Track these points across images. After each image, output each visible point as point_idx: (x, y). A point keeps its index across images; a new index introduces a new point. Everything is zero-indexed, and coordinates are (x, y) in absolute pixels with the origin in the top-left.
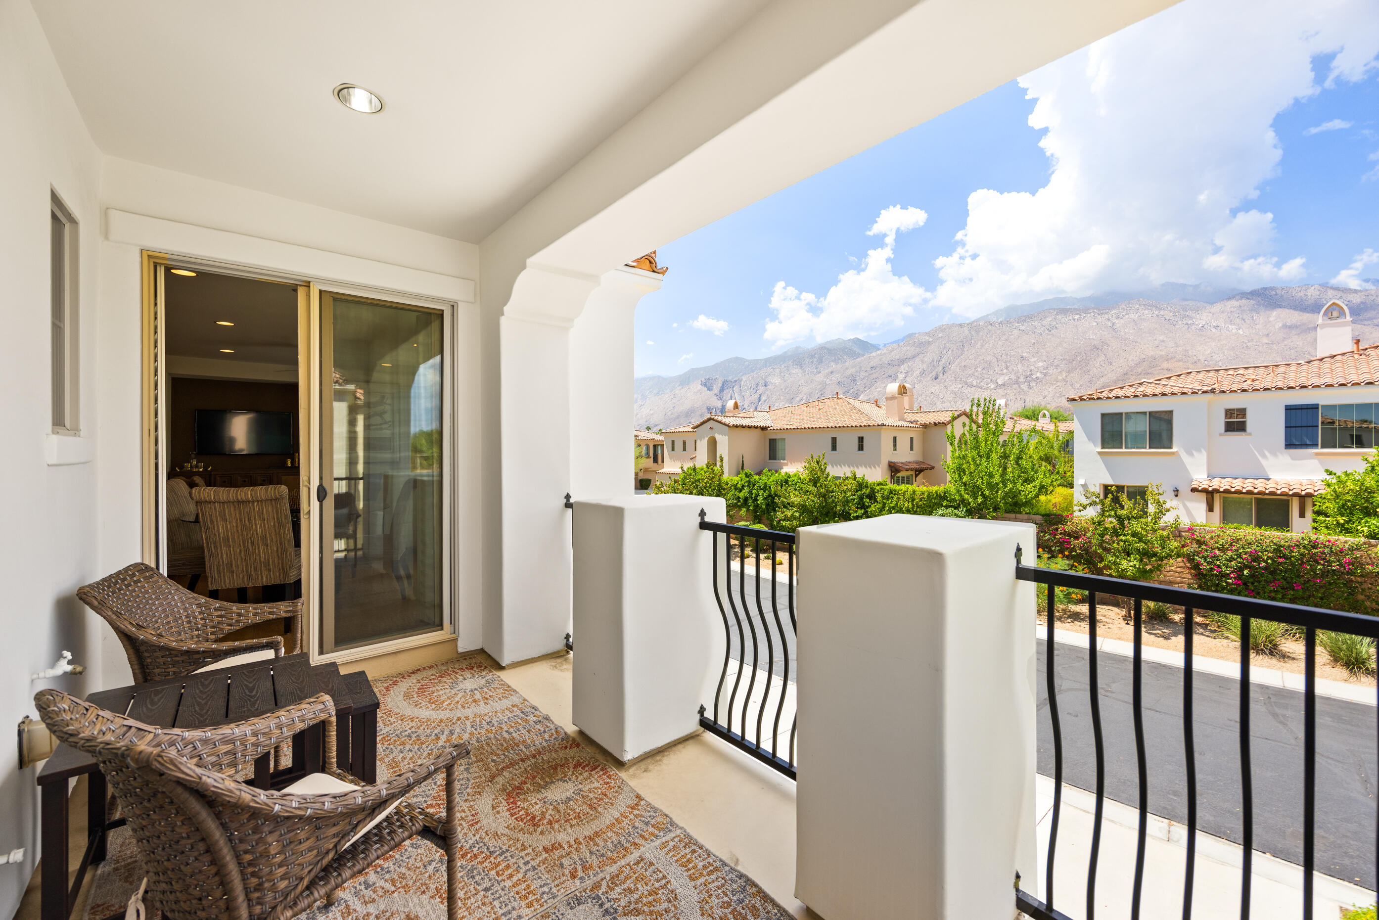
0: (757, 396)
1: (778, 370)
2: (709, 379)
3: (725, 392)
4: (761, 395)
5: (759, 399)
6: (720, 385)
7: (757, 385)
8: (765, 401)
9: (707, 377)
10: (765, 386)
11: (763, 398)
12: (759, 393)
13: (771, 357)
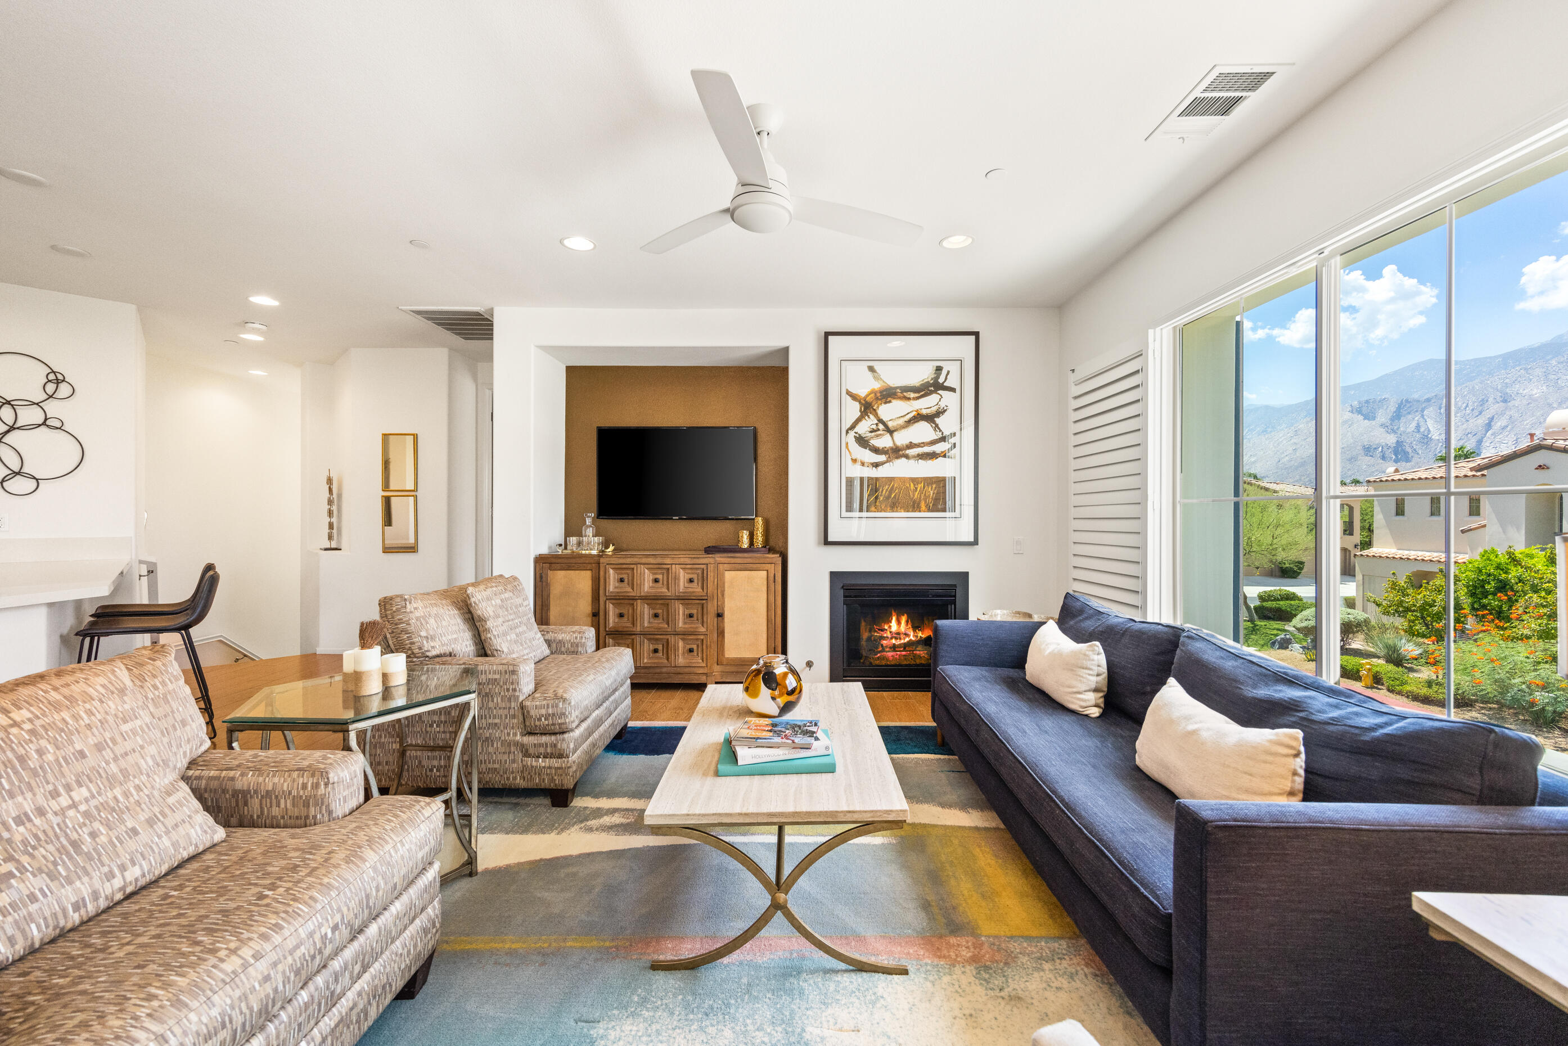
0: (1482, 421)
1: (1539, 372)
2: (1367, 402)
3: (1403, 420)
4: (1492, 419)
5: (1489, 426)
6: (1393, 409)
7: (1483, 402)
8: (1504, 428)
9: (1365, 398)
10: (1505, 401)
11: (1497, 425)
12: (1487, 415)
13: (1520, 350)
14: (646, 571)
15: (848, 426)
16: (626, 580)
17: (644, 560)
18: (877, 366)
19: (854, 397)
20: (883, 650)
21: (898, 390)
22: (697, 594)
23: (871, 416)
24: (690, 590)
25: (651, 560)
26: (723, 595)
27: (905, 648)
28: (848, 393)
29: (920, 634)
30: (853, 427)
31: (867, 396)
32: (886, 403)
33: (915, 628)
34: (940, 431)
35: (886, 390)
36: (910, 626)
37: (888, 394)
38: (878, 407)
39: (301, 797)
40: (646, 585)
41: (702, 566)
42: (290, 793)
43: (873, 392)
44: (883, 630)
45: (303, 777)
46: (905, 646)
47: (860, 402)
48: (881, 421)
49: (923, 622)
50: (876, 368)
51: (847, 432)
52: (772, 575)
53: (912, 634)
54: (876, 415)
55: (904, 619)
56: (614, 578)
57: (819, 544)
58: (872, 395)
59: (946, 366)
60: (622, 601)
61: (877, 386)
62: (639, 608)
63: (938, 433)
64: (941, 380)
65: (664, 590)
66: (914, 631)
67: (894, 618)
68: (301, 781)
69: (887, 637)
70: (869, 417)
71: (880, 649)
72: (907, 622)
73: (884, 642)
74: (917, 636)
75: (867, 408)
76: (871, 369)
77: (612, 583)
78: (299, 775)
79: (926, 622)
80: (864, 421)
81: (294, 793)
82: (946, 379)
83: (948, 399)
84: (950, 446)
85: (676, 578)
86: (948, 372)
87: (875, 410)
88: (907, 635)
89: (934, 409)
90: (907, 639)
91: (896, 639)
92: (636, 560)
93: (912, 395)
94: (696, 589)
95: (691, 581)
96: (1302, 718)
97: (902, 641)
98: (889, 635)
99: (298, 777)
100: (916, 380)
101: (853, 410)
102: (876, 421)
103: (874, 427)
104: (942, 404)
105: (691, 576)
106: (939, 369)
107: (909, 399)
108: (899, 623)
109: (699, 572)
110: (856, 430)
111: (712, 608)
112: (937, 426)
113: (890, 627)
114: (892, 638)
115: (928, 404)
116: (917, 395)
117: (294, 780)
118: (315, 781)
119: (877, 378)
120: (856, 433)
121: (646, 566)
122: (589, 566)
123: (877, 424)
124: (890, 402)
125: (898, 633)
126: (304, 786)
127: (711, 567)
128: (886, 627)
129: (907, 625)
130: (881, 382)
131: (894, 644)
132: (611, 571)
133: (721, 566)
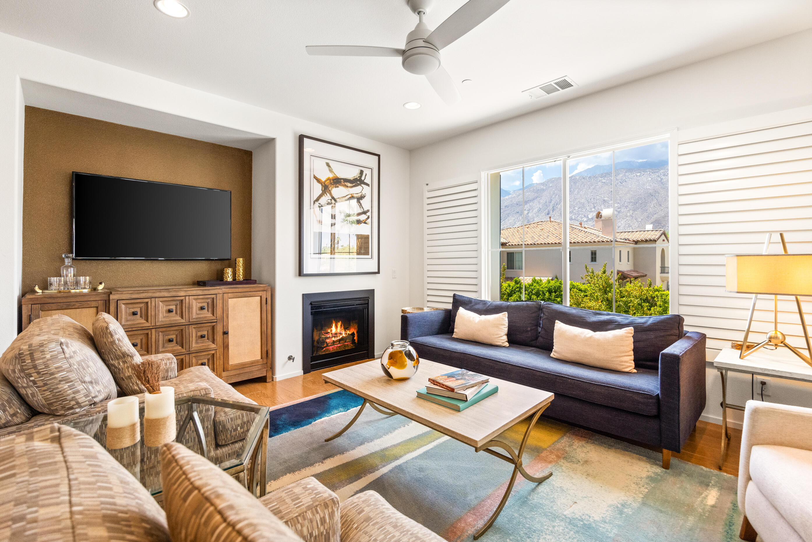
14: (160, 303)
15: (315, 199)
16: (139, 313)
17: (157, 294)
18: (331, 163)
19: (318, 181)
20: (327, 346)
21: (342, 181)
22: (208, 319)
23: (328, 194)
24: (202, 316)
25: (166, 294)
26: (228, 317)
27: (339, 342)
28: (315, 177)
29: (348, 332)
30: (317, 200)
31: (326, 181)
32: (336, 187)
33: (346, 329)
34: (363, 208)
35: (335, 179)
36: (343, 328)
37: (337, 181)
38: (332, 189)
39: (322, 533)
40: (161, 315)
41: (213, 296)
42: (311, 535)
43: (329, 179)
44: (328, 333)
45: (317, 513)
46: (340, 340)
47: (322, 184)
48: (333, 198)
49: (350, 325)
50: (330, 164)
51: (314, 203)
52: (265, 299)
53: (343, 332)
54: (331, 194)
55: (339, 324)
56: (126, 312)
57: (296, 276)
58: (328, 181)
59: (366, 171)
60: (136, 332)
61: (331, 176)
62: (153, 337)
63: (361, 209)
64: (363, 178)
65: (178, 318)
66: (345, 330)
67: (334, 325)
68: (318, 517)
69: (330, 337)
70: (327, 195)
71: (325, 345)
72: (341, 326)
73: (328, 341)
74: (346, 334)
75: (326, 189)
76: (328, 165)
77: (124, 317)
78: (312, 512)
79: (352, 324)
80: (324, 197)
81: (315, 533)
82: (365, 178)
83: (366, 190)
84: (367, 217)
85: (190, 308)
86: (366, 174)
87: (330, 190)
88: (341, 334)
89: (360, 195)
90: (341, 336)
91: (335, 337)
92: (150, 295)
93: (349, 185)
94: (207, 314)
95: (202, 308)
96: (617, 325)
97: (338, 338)
98: (330, 335)
99: (314, 515)
100: (351, 177)
101: (318, 189)
102: (330, 198)
103: (329, 201)
104: (363, 193)
105: (201, 305)
106: (362, 172)
107: (347, 187)
108: (336, 327)
109: (210, 301)
110: (319, 202)
111: (219, 329)
112: (361, 204)
113: (331, 331)
114: (332, 337)
115: (357, 190)
116: (351, 185)
117: (311, 521)
118: (330, 511)
119: (331, 171)
120: (320, 204)
121: (161, 299)
122: (94, 304)
123: (331, 200)
124: (338, 187)
125: (336, 334)
126: (323, 521)
127: (219, 297)
128: (329, 331)
129: (341, 328)
130: (333, 174)
131: (334, 341)
132: (123, 306)
133: (225, 295)
